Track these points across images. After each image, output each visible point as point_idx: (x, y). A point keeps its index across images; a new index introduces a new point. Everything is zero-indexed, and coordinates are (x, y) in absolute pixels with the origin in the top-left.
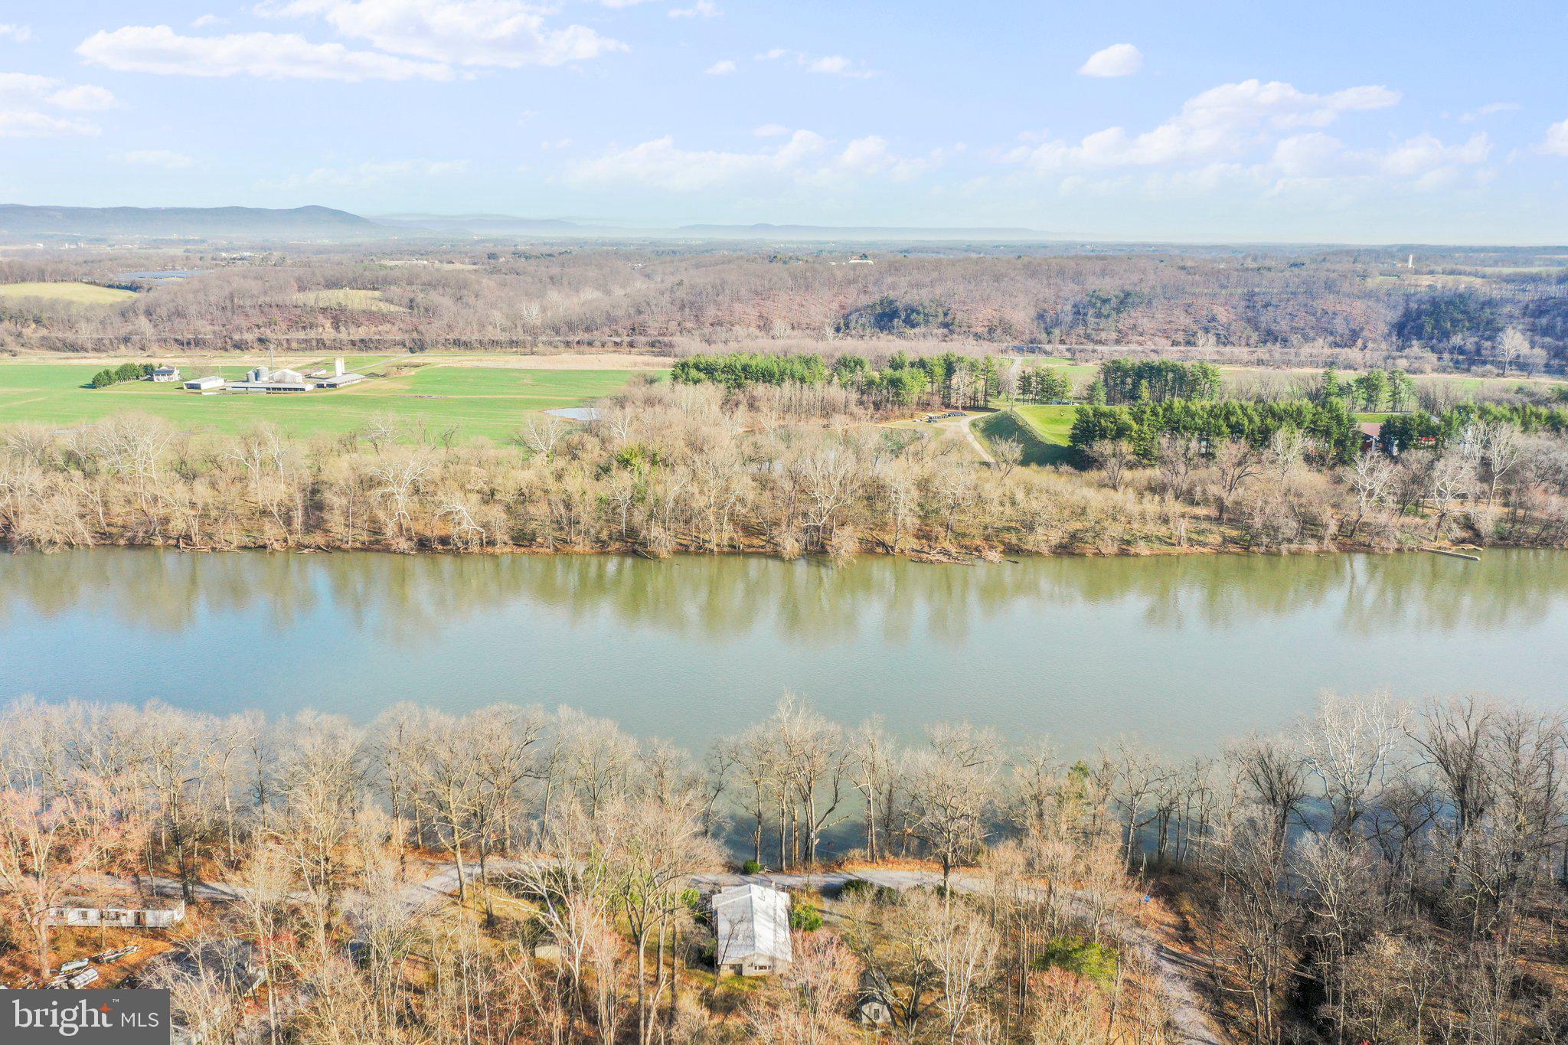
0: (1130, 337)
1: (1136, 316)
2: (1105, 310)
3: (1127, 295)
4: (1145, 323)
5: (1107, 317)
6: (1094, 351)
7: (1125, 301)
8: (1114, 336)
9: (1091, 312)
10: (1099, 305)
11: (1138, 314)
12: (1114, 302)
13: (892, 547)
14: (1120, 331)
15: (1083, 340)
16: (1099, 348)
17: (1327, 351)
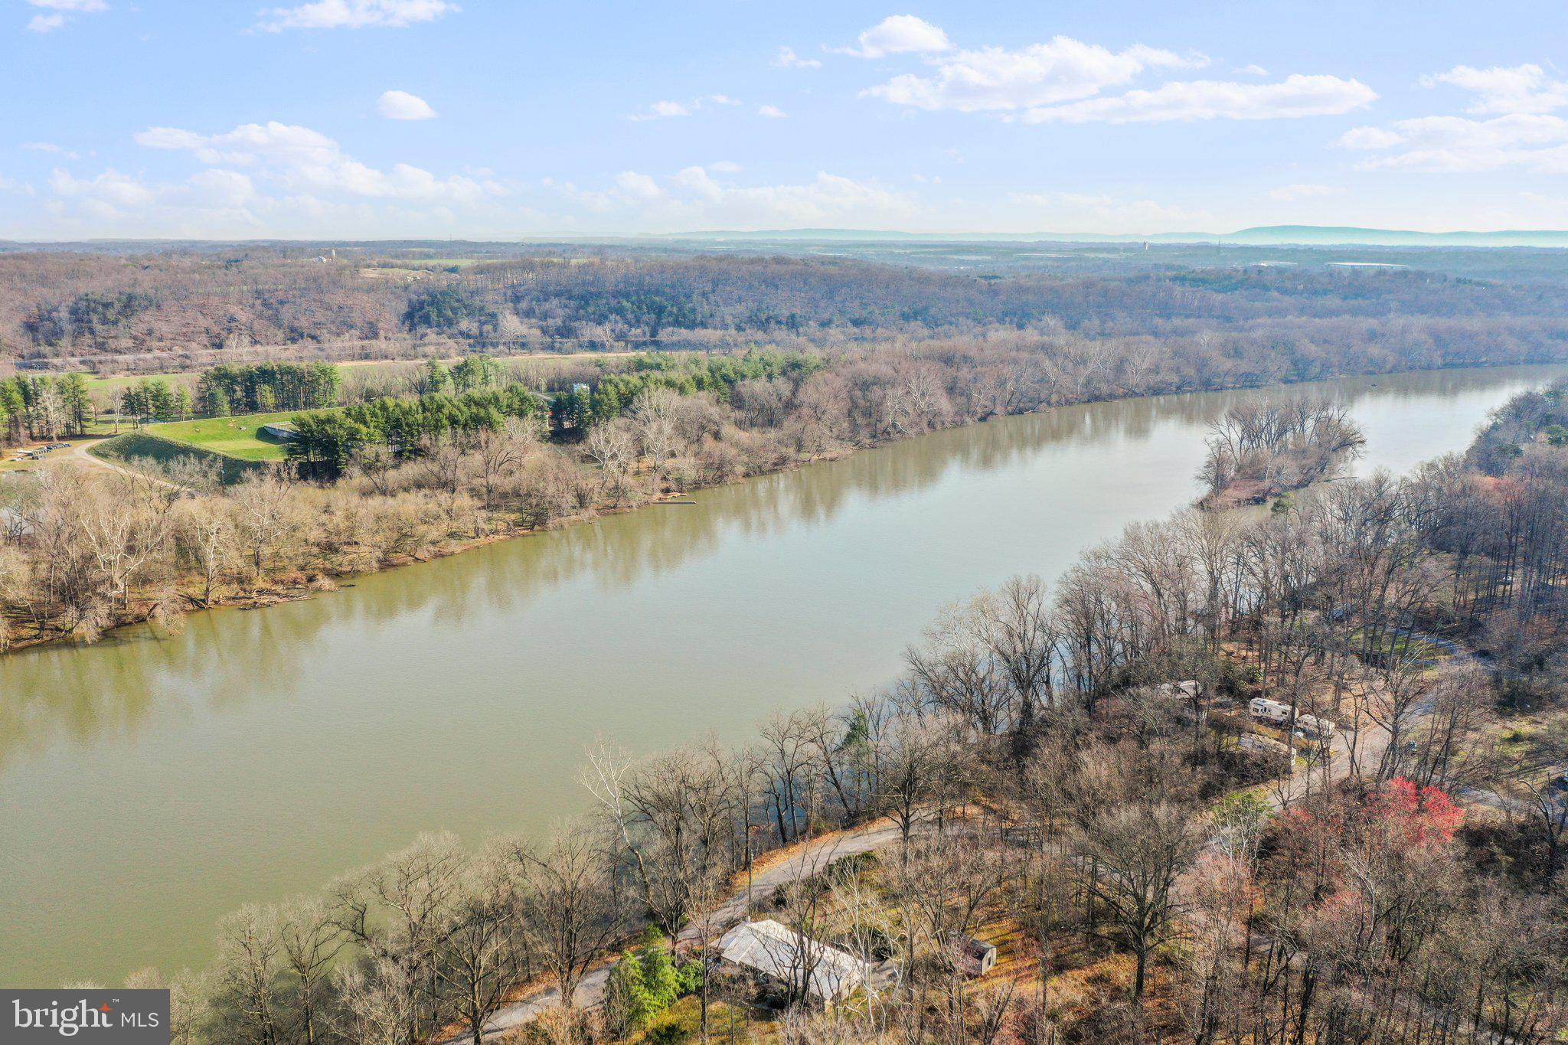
0: (148, 343)
1: (146, 319)
2: (111, 314)
3: (131, 298)
4: (162, 327)
5: (115, 323)
6: (114, 361)
7: (129, 305)
8: (130, 343)
9: (95, 318)
10: (100, 309)
11: (147, 318)
12: (117, 306)
13: (203, 601)
14: (135, 338)
15: (95, 350)
16: (120, 358)
17: (358, 343)
